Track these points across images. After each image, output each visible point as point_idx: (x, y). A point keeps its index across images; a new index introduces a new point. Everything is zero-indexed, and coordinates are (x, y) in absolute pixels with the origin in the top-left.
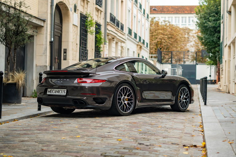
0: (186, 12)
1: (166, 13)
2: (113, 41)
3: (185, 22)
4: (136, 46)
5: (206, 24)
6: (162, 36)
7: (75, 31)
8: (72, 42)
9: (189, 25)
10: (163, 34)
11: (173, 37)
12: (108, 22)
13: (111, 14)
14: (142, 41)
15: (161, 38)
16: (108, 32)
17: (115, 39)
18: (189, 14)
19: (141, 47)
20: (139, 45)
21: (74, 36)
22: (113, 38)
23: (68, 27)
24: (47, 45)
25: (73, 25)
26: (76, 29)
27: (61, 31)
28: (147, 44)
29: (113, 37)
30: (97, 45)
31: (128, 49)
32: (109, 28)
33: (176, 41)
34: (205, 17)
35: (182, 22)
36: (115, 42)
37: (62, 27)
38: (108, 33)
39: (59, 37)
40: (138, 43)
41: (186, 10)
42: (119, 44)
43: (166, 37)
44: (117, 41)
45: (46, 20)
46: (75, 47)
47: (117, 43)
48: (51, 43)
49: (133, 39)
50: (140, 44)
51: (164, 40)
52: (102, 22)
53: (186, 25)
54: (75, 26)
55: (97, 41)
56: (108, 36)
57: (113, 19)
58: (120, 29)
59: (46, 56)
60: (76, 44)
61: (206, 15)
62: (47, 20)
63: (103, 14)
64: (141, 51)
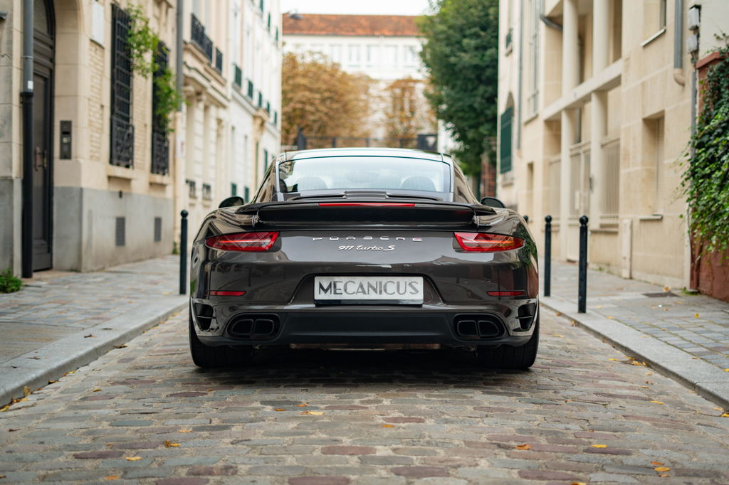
0: (360, 31)
2: (199, 100)
3: (358, 59)
4: (249, 119)
5: (453, 60)
6: (307, 94)
7: (96, 64)
8: (89, 100)
10: (311, 90)
11: (336, 97)
12: (185, 43)
13: (194, 18)
14: (264, 105)
15: (304, 99)
16: (186, 71)
17: (204, 97)
18: (367, 36)
19: (262, 124)
20: (260, 117)
21: (95, 80)
22: (199, 94)
23: (76, 46)
24: (11, 103)
25: (92, 41)
26: (99, 58)
27: (52, 60)
28: (276, 114)
29: (199, 88)
30: (159, 112)
31: (233, 128)
32: (188, 59)
33: (346, 109)
34: (448, 38)
35: (350, 59)
36: (201, 105)
37: (53, 48)
38: (186, 77)
39: (45, 79)
40: (257, 109)
41: (360, 26)
42: (213, 110)
43: (318, 96)
44: (208, 104)
45: (5, 15)
46: (98, 116)
47: (206, 108)
48: (26, 97)
49: (244, 98)
50: (261, 113)
51: (312, 104)
52: (169, 39)
53: (358, 66)
54: (98, 47)
55: (159, 101)
56: (186, 84)
57: (198, 33)
58: (214, 65)
59: (10, 143)
60: (99, 106)
62: (12, 15)
63: (172, 12)
64: (262, 134)
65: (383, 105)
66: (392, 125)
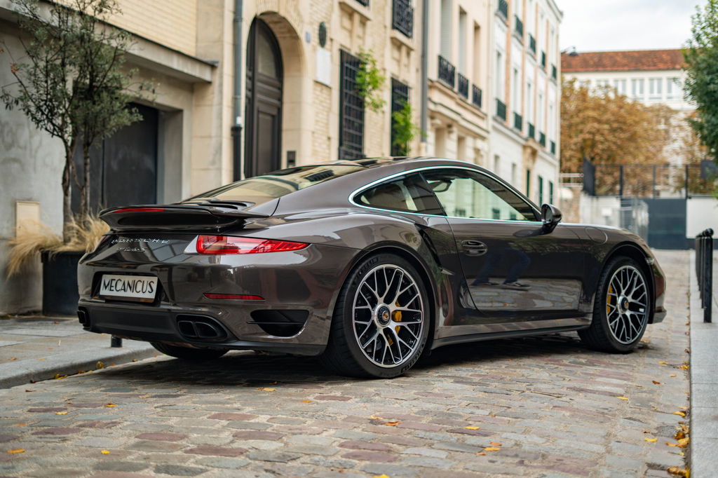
0: (661, 66)
1: (609, 68)
2: (450, 132)
3: (659, 91)
4: (520, 149)
5: (712, 87)
6: (596, 125)
7: (322, 102)
8: (313, 133)
9: (669, 98)
10: (599, 122)
11: (624, 127)
12: (432, 81)
13: (440, 58)
14: (537, 137)
15: (593, 130)
16: (431, 106)
17: (455, 129)
18: (668, 69)
19: (534, 153)
20: (531, 147)
21: (320, 116)
22: (450, 126)
23: (299, 87)
24: (220, 136)
25: (317, 82)
26: (325, 96)
27: (280, 99)
28: (553, 145)
29: (449, 122)
30: (398, 141)
31: (497, 157)
32: (436, 96)
33: (633, 138)
34: (709, 66)
35: (652, 91)
36: (454, 136)
37: (281, 89)
38: (433, 112)
39: (273, 116)
40: (526, 140)
41: (662, 61)
42: (469, 141)
43: (606, 127)
44: (463, 135)
46: (325, 146)
47: (461, 140)
48: (235, 130)
49: (511, 130)
50: (531, 143)
51: (602, 135)
52: (411, 78)
53: (660, 98)
54: (324, 87)
55: (396, 133)
56: (432, 118)
57: (447, 73)
58: (470, 100)
59: (220, 169)
60: (325, 138)
61: (711, 61)
62: (222, 62)
63: (415, 56)
64: (534, 161)
65: (682, 134)
66: (692, 153)
